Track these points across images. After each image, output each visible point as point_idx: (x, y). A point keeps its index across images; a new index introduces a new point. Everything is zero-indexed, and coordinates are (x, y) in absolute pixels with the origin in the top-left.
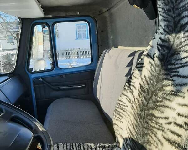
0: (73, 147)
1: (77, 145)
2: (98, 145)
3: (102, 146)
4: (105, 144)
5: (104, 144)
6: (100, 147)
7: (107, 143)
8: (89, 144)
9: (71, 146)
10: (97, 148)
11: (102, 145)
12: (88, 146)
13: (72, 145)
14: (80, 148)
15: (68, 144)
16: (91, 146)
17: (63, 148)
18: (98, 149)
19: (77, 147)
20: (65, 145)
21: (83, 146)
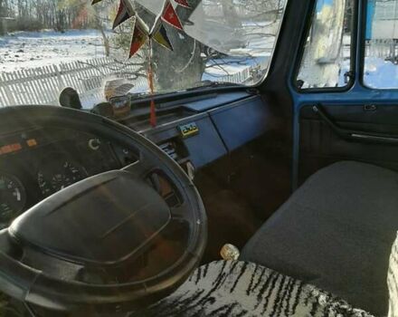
0: (274, 283)
1: (286, 282)
2: (335, 304)
3: (345, 310)
4: (356, 310)
5: (353, 307)
6: (338, 310)
7: (362, 309)
8: (316, 293)
9: (272, 280)
10: (330, 309)
11: (345, 307)
12: (311, 295)
13: (275, 276)
14: (291, 291)
15: (267, 273)
16: (317, 298)
17: (253, 276)
18: (332, 313)
19: (284, 287)
20: (259, 272)
21: (299, 292)
